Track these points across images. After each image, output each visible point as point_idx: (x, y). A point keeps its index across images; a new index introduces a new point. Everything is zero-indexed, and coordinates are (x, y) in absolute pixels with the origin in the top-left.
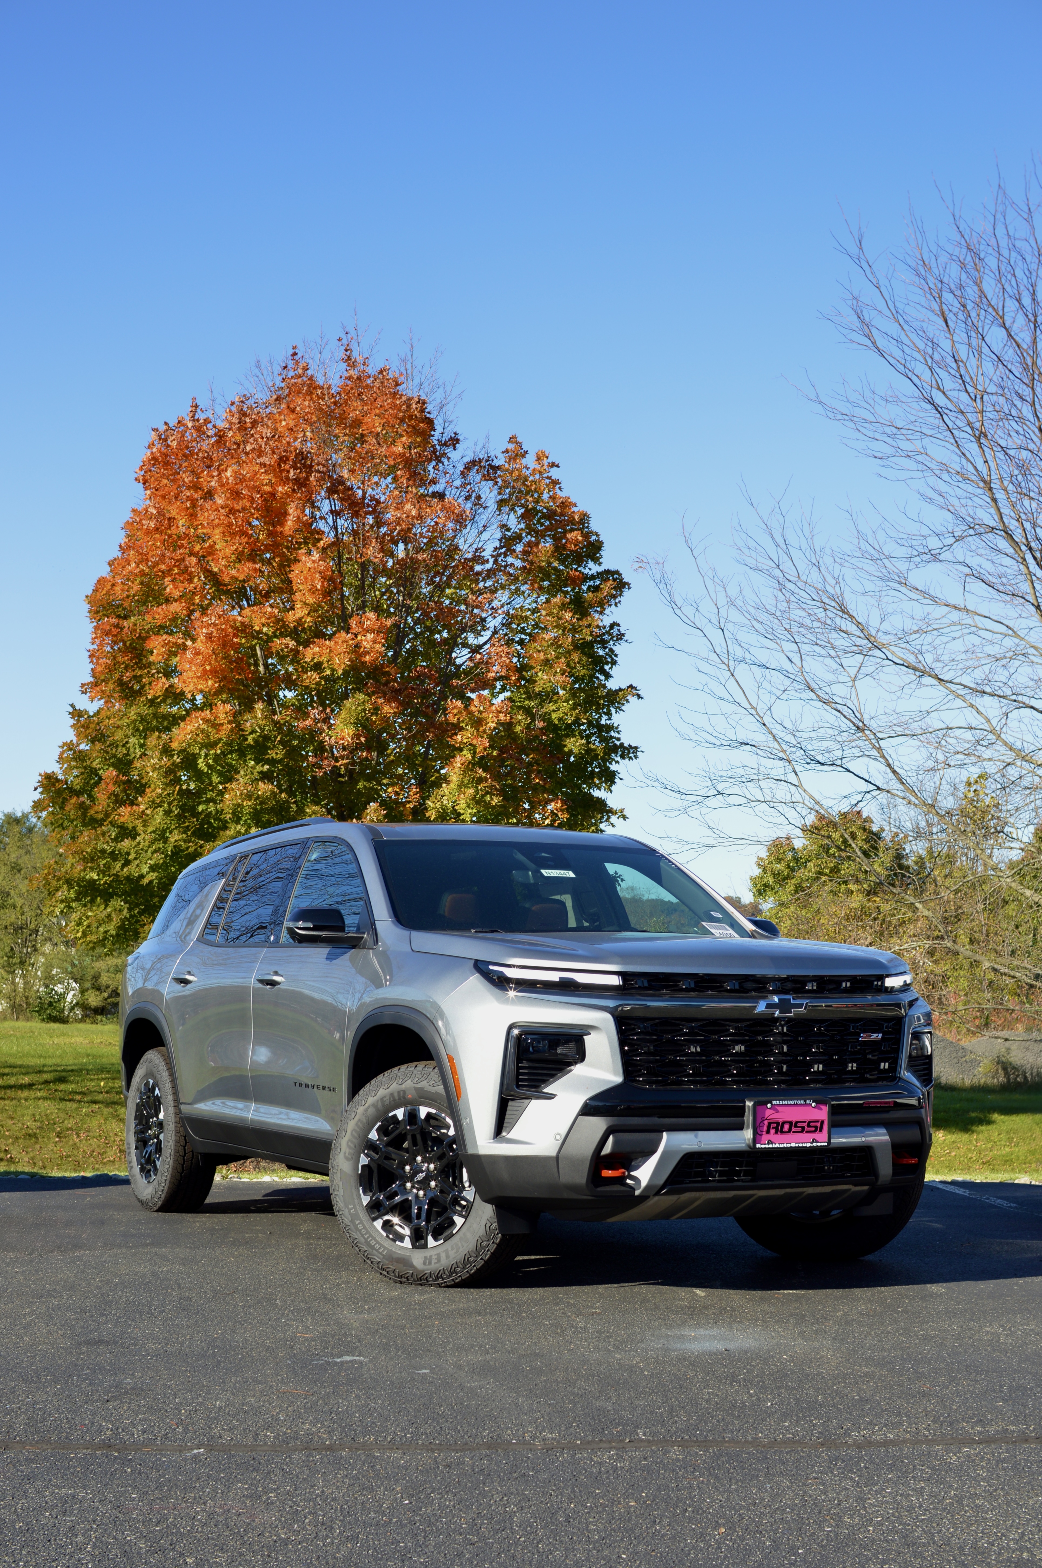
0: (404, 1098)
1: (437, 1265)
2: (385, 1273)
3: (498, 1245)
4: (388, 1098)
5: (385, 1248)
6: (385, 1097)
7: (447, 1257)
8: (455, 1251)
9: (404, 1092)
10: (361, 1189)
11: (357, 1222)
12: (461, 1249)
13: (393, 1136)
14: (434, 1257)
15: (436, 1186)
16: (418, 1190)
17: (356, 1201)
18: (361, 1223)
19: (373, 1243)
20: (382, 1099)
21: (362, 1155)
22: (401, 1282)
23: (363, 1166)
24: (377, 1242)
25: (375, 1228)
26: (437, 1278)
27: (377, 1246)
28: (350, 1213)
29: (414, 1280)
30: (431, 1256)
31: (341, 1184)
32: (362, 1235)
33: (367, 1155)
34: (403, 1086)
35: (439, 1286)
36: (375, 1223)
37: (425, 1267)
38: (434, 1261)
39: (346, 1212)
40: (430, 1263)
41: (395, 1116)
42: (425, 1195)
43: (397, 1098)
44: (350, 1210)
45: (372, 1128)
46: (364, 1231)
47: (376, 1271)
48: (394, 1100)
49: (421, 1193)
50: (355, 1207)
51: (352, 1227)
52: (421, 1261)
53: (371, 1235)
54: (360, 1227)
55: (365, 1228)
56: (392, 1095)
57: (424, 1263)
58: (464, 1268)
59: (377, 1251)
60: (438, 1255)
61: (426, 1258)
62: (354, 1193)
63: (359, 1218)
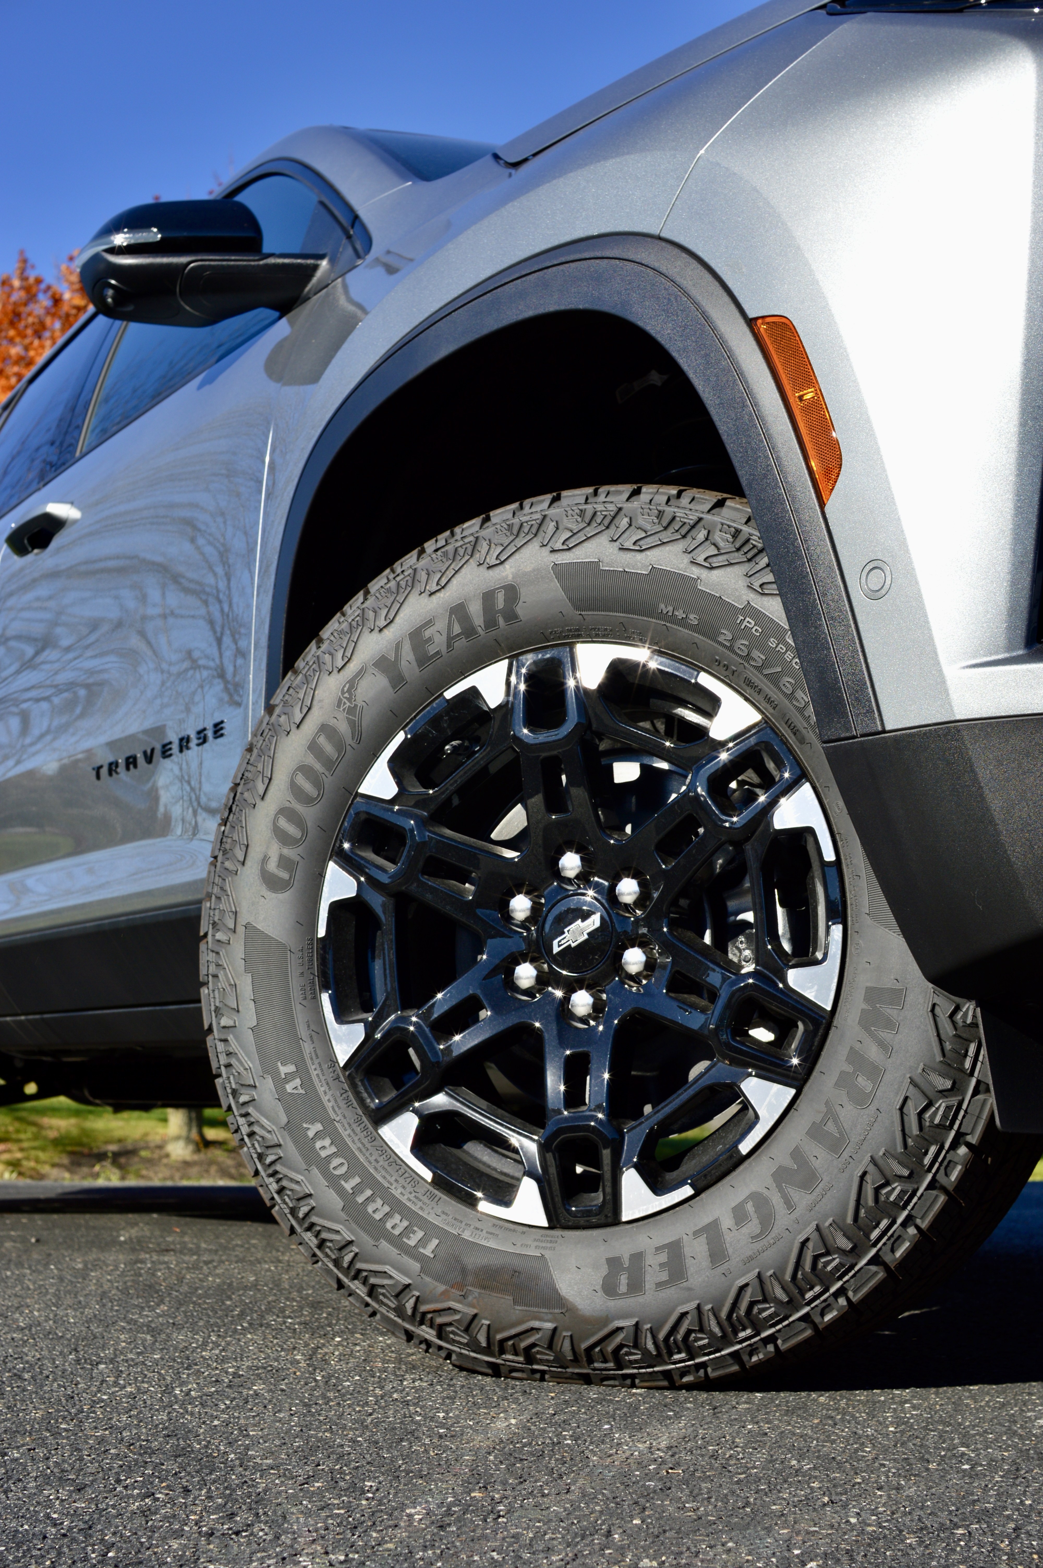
0: (511, 616)
1: (671, 1293)
2: (428, 1333)
3: (954, 1196)
4: (441, 625)
5: (431, 1230)
6: (429, 623)
7: (717, 1254)
8: (753, 1226)
9: (512, 591)
10: (325, 998)
11: (314, 1129)
12: (783, 1219)
13: (459, 777)
14: (653, 1262)
15: (650, 965)
16: (571, 988)
17: (307, 1048)
18: (329, 1131)
19: (378, 1209)
20: (417, 637)
21: (332, 867)
22: (496, 1371)
23: (336, 908)
24: (397, 1207)
25: (385, 1149)
26: (667, 1348)
27: (396, 1224)
28: (282, 1097)
29: (560, 1361)
30: (638, 1257)
31: (246, 985)
32: (334, 1182)
33: (350, 864)
34: (507, 572)
35: (671, 1382)
36: (387, 1132)
37: (614, 1304)
38: (653, 1274)
39: (266, 1092)
40: (636, 1286)
41: (474, 692)
42: (598, 1008)
43: (478, 621)
44: (280, 1082)
45: (374, 755)
46: (338, 1165)
47: (392, 1328)
48: (469, 631)
49: (582, 1001)
50: (302, 1071)
51: (290, 1150)
52: (597, 1276)
53: (369, 1181)
54: (325, 1147)
55: (343, 1150)
56: (459, 611)
57: (609, 1288)
58: (792, 1304)
59: (397, 1242)
60: (675, 1249)
61: (614, 1263)
62: (301, 1016)
63: (318, 1113)
